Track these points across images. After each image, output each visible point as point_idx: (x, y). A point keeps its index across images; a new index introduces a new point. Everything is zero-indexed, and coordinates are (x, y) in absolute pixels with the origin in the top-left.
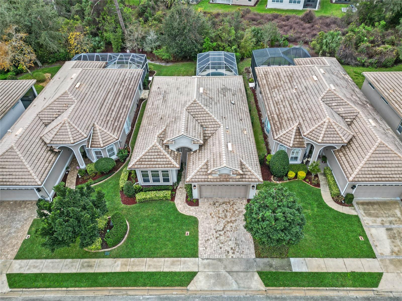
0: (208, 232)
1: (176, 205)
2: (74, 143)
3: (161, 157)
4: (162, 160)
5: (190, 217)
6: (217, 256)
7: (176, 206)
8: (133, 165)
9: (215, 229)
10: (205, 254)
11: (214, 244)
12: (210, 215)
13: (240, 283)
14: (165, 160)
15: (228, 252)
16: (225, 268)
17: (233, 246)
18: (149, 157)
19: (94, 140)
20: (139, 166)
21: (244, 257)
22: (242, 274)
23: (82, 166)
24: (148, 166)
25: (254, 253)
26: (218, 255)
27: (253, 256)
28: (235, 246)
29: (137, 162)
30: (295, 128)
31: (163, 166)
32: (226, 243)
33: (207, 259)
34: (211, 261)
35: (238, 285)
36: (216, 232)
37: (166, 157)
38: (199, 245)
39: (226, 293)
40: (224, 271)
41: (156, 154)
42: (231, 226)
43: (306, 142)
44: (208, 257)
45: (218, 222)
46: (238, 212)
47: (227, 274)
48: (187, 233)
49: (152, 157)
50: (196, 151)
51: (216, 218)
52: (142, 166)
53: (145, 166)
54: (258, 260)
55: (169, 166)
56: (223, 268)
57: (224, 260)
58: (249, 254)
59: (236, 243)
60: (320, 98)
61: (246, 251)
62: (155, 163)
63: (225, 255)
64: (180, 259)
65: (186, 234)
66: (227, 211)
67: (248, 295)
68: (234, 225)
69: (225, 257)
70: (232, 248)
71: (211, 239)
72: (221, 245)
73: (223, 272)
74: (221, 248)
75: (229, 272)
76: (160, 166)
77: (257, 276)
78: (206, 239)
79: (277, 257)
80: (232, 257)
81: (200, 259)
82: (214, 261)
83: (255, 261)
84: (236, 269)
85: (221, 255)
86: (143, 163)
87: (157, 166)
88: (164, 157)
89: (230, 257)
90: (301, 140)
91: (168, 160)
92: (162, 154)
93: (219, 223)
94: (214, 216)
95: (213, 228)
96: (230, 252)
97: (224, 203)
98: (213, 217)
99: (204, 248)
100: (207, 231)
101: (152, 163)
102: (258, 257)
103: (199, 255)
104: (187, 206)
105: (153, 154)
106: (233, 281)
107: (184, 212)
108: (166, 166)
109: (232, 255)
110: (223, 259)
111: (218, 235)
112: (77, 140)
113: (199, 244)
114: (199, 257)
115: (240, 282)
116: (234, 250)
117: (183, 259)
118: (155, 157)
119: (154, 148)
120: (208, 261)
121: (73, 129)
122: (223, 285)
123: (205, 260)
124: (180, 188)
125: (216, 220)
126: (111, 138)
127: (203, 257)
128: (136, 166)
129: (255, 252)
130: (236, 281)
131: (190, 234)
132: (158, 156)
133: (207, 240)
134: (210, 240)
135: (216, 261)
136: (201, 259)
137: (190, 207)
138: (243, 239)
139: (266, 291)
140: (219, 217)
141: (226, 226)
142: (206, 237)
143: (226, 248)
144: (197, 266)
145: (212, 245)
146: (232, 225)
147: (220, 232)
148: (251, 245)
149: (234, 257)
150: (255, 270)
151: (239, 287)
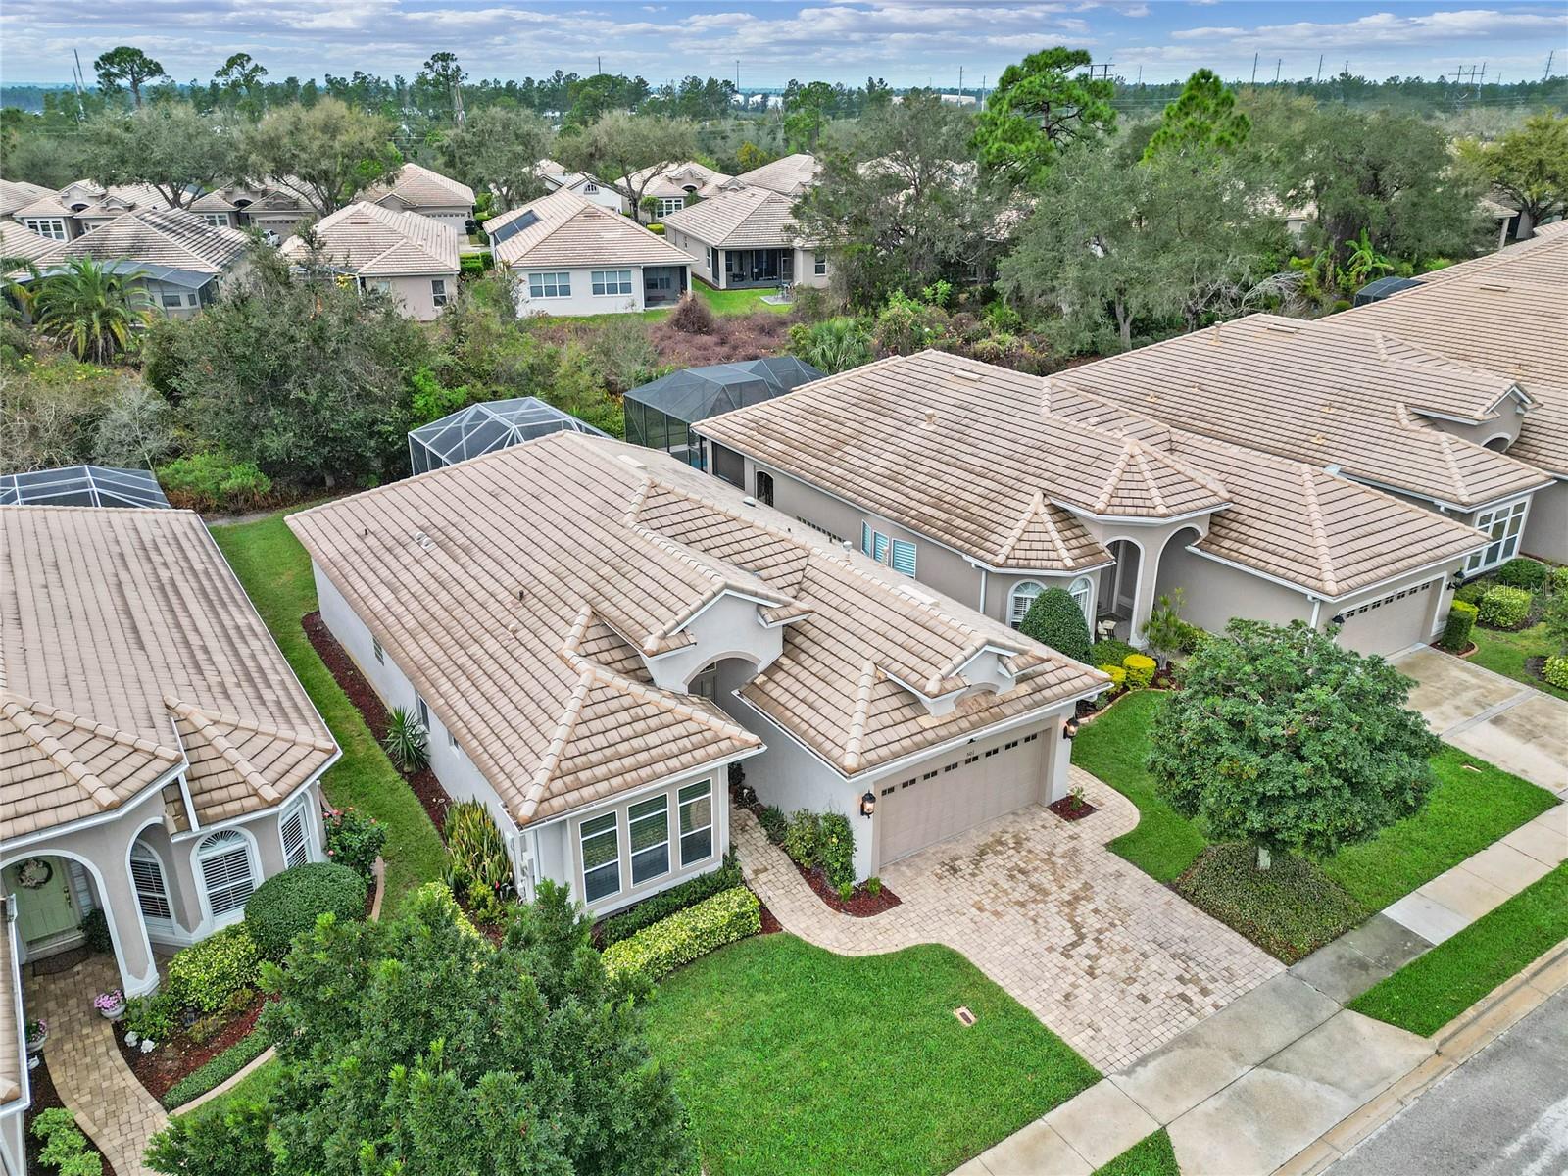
0: (1038, 972)
1: (804, 937)
2: (122, 803)
3: (653, 723)
4: (666, 734)
5: (911, 954)
6: (1165, 1034)
7: (810, 940)
8: (541, 801)
9: (1050, 949)
10: (1113, 1048)
11: (1109, 1000)
12: (980, 910)
13: (1343, 1079)
14: (678, 730)
15: (1183, 997)
16: (1237, 1057)
17: (1175, 968)
18: (599, 741)
19: (206, 783)
20: (572, 797)
21: (1251, 986)
22: (1311, 1043)
23: (140, 975)
24: (616, 782)
25: (1265, 954)
26: (1163, 1029)
27: (1280, 968)
28: (1183, 966)
29: (552, 780)
30: (1042, 509)
31: (686, 758)
32: (1141, 973)
33: (1142, 1062)
34: (1161, 1060)
35: (1344, 1090)
36: (1066, 954)
37: (680, 718)
38: (1057, 1032)
39: (1338, 1141)
40: (1246, 1069)
41: (624, 717)
42: (1096, 911)
43: (1103, 544)
44: (1138, 1054)
45: (1035, 922)
46: (1063, 857)
47: (1271, 1075)
48: (963, 1015)
49: (613, 736)
50: (776, 666)
51: (1013, 912)
52: (587, 792)
53: (602, 787)
54: (1302, 968)
55: (712, 749)
56: (1232, 1063)
57: (1200, 1031)
58: (1253, 967)
59: (1174, 956)
60: (1045, 410)
61: (1238, 963)
62: (643, 757)
63: (1185, 1013)
64: (1039, 1123)
65: (961, 1019)
66: (1022, 872)
67: (1411, 1103)
68: (1099, 901)
69: (1193, 1020)
70: (1180, 979)
71: (1074, 985)
72: (1136, 989)
73: (1249, 1076)
74: (1144, 999)
75: (1265, 1063)
76: (673, 763)
77: (1362, 1023)
78: (1059, 996)
79: (1347, 930)
80: (1216, 1006)
81: (1121, 1080)
82: (1171, 1055)
83: (1300, 978)
84: (1273, 1039)
85: (1175, 1022)
86: (584, 776)
87: (660, 767)
88: (667, 718)
89: (1211, 1010)
90: (1083, 541)
91: (692, 727)
92: (650, 710)
93: (1040, 921)
94: (1000, 908)
95: (1041, 950)
96: (1189, 993)
97: (982, 853)
98: (996, 914)
99: (1090, 1032)
100: (1028, 968)
101: (628, 762)
102: (1296, 960)
103: (1098, 1067)
104: (854, 919)
105: (611, 721)
106: (1312, 1085)
107: (865, 951)
108: (699, 753)
109: (1209, 1000)
110: (1194, 1031)
111: (1088, 963)
112: (133, 784)
113: (1051, 1027)
114: (1105, 1073)
115: (1336, 1074)
116: (1196, 980)
117: (1051, 1117)
118: (627, 731)
119: (598, 695)
120: (1152, 1065)
121: (77, 738)
122: (1298, 1124)
123: (1138, 1069)
124: (756, 872)
125: (1019, 917)
126: (297, 752)
127: (1119, 1066)
128: (557, 802)
129: (1268, 949)
130: (1321, 1080)
131: (976, 1012)
132: (640, 726)
133: (1067, 996)
134: (1076, 991)
135: (1178, 1052)
136: (1122, 1073)
137: (872, 919)
138: (1180, 931)
139: (1437, 1053)
140: (1023, 905)
141: (1078, 920)
142: (1049, 992)
143: (1164, 989)
144: (1136, 1109)
145: (1102, 1006)
146: (1091, 906)
147: (1081, 949)
148: (1227, 935)
149: (1222, 1002)
150: (1336, 1006)
151: (1355, 1096)
